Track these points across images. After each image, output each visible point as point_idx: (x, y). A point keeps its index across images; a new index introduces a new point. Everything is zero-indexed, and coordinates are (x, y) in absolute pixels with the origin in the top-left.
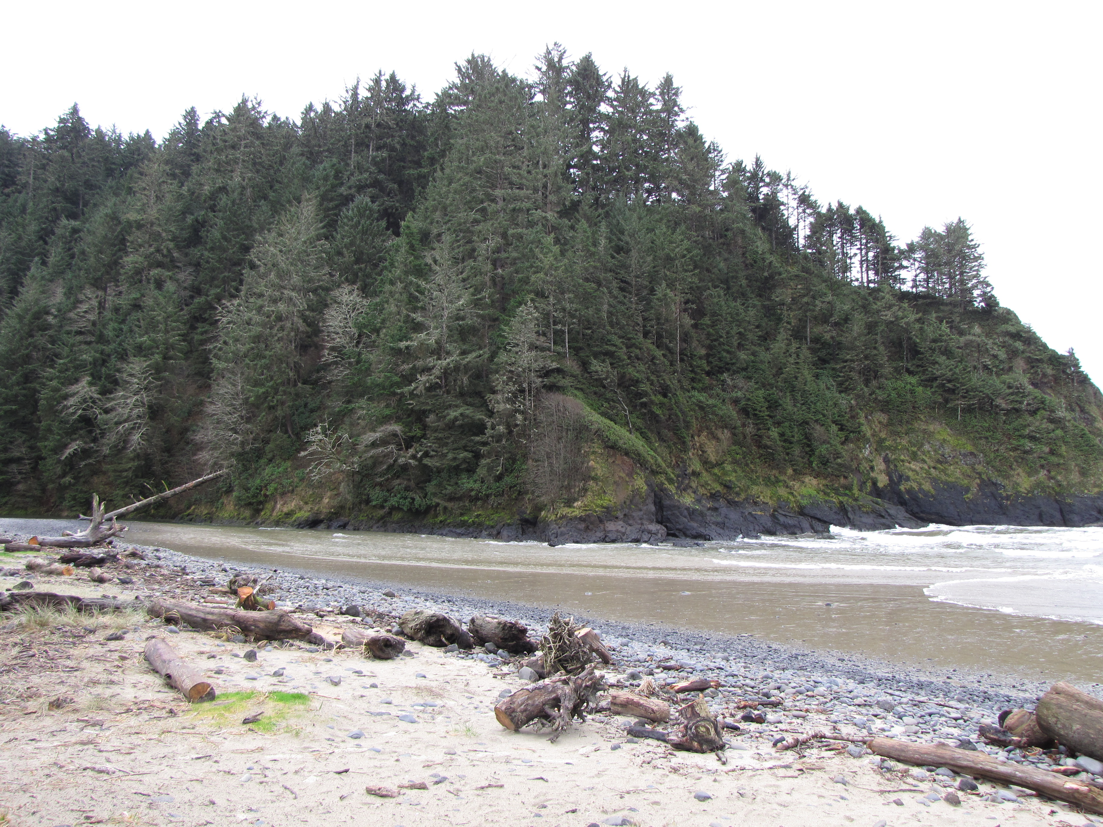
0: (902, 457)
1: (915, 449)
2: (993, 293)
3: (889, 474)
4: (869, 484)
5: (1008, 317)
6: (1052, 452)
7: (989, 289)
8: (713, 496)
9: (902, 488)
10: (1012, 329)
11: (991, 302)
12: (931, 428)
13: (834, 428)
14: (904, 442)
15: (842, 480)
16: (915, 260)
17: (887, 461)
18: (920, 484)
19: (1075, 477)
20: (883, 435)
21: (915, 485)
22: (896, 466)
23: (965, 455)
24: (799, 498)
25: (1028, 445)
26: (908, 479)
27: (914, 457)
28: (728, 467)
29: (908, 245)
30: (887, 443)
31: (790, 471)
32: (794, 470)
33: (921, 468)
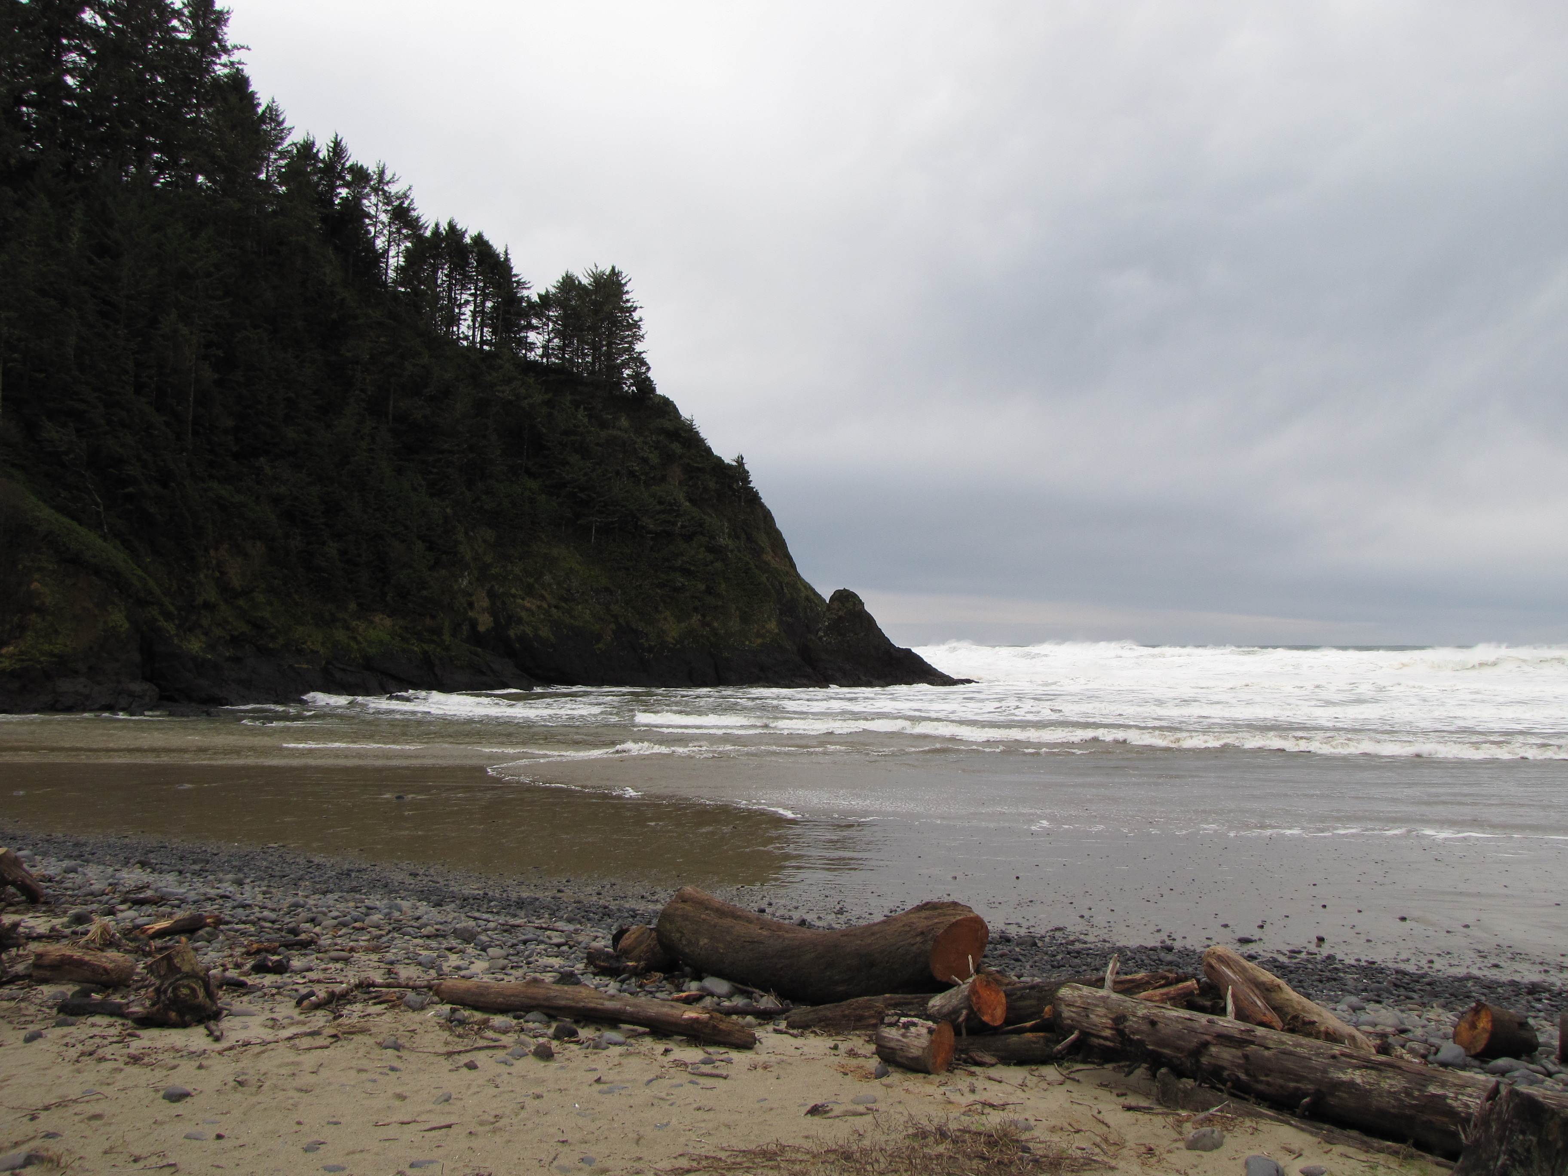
0: (513, 591)
1: (531, 580)
2: (649, 374)
3: (494, 614)
4: (465, 627)
5: (667, 407)
6: (709, 591)
7: (644, 369)
8: (235, 641)
9: (511, 633)
10: (668, 425)
11: (645, 385)
12: (555, 552)
13: (420, 546)
14: (517, 570)
15: (428, 621)
16: (549, 318)
17: (491, 595)
18: (535, 629)
19: (735, 624)
20: (488, 559)
21: (528, 630)
22: (504, 603)
23: (597, 591)
24: (365, 645)
25: (680, 580)
26: (520, 621)
27: (530, 591)
28: (261, 598)
29: (540, 296)
30: (494, 571)
31: (353, 606)
32: (359, 605)
33: (539, 607)
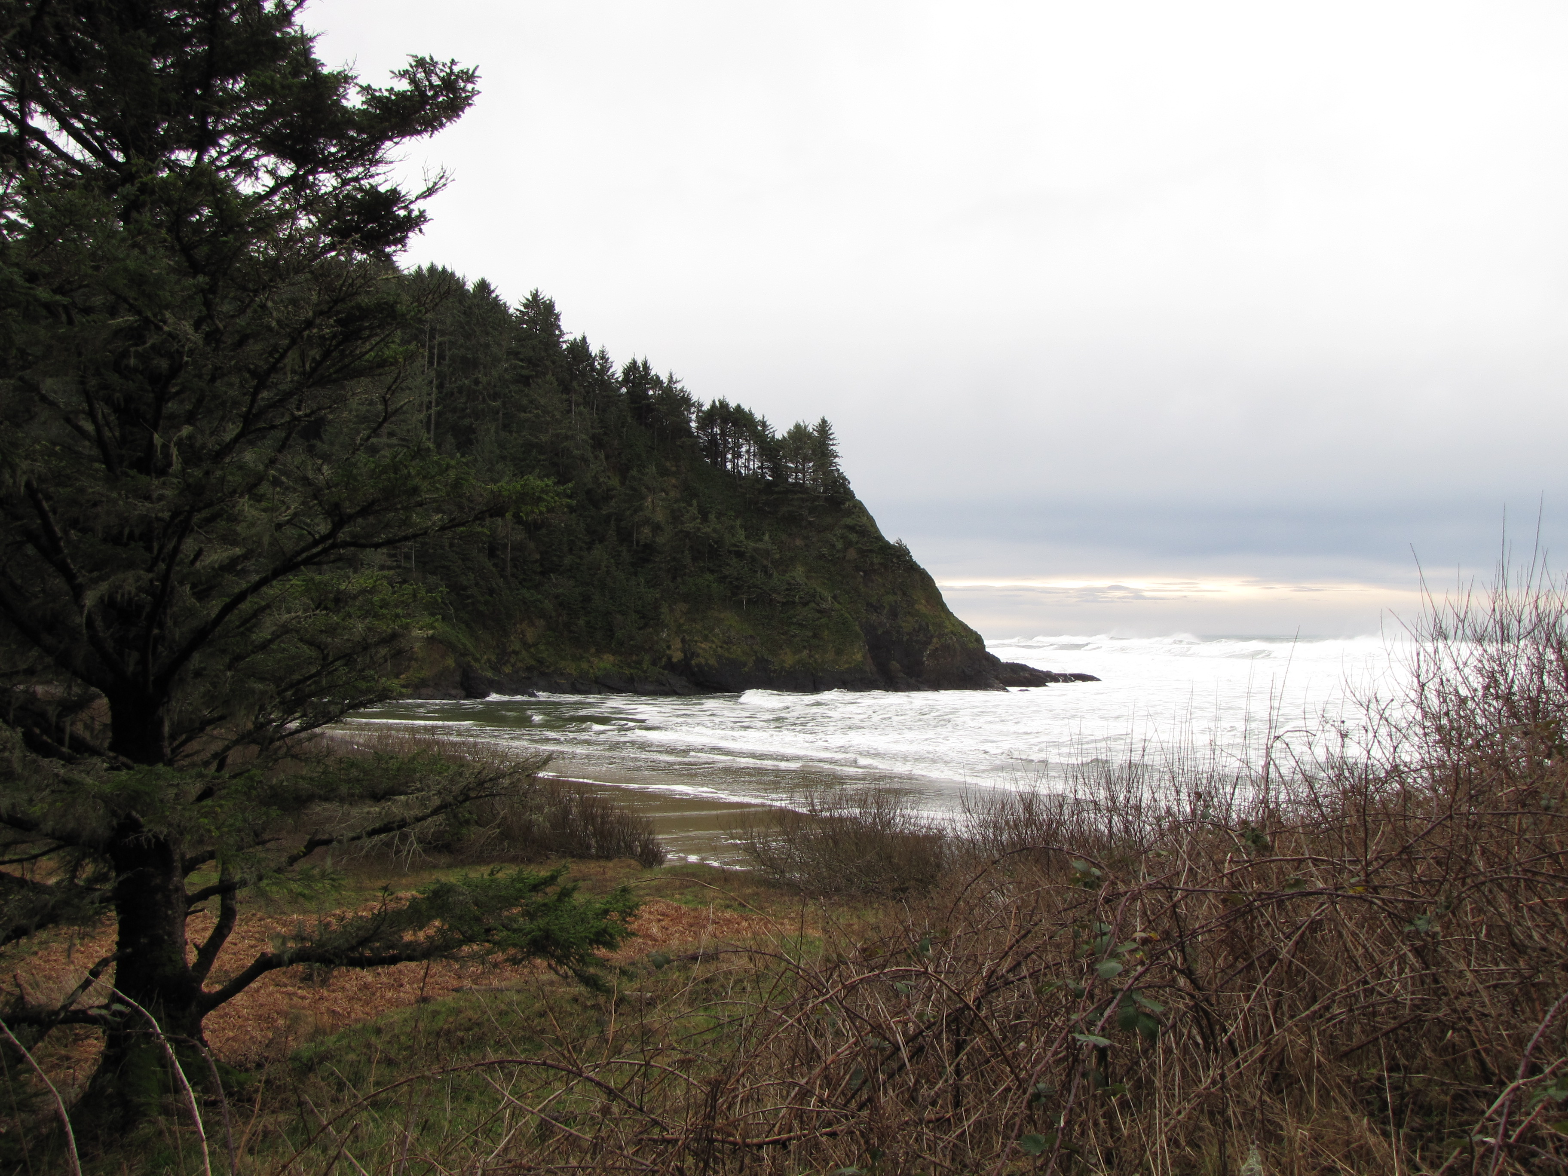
0: (696, 639)
1: (707, 632)
3: (684, 651)
6: (815, 636)
8: (529, 669)
9: (693, 662)
12: (722, 616)
14: (698, 627)
15: (634, 658)
17: (683, 641)
18: (707, 660)
19: (830, 656)
20: (682, 621)
21: (703, 661)
23: (746, 638)
25: (796, 630)
26: (698, 656)
27: (706, 638)
30: (684, 628)
31: (593, 650)
33: (710, 647)
